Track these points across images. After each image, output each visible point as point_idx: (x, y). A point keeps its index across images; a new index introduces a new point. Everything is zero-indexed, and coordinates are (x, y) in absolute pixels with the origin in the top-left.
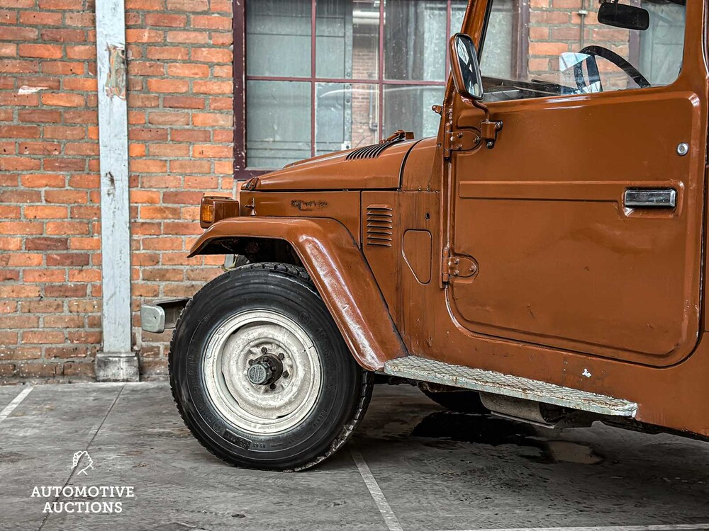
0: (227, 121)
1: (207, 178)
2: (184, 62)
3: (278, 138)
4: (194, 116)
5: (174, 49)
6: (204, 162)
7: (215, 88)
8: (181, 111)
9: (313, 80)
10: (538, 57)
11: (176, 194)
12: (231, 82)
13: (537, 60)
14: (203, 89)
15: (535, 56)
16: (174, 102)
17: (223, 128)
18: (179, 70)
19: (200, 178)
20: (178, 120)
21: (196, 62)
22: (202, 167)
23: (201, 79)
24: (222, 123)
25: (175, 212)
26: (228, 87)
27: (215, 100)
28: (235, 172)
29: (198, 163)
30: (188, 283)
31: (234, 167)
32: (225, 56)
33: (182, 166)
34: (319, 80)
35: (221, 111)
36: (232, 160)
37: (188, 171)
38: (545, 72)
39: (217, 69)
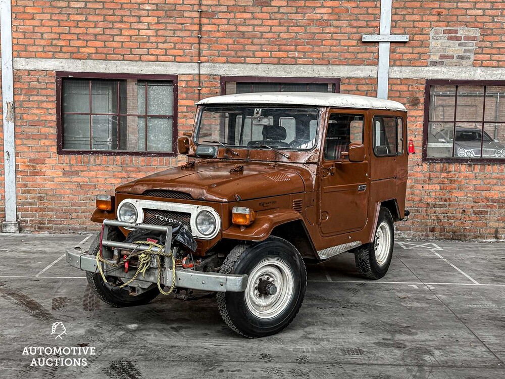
0: (54, 131)
1: (46, 153)
2: (37, 108)
3: (81, 136)
4: (41, 129)
5: (33, 103)
6: (45, 147)
7: (49, 118)
8: (36, 127)
9: (91, 114)
10: (182, 106)
11: (34, 160)
12: (56, 116)
13: (181, 107)
14: (44, 118)
15: (180, 106)
16: (33, 123)
17: (52, 133)
18: (35, 111)
19: (43, 153)
20: (34, 130)
21: (42, 108)
22: (44, 149)
23: (43, 114)
24: (52, 132)
25: (33, 166)
26: (54, 118)
27: (49, 123)
28: (57, 151)
29: (42, 148)
30: (39, 195)
31: (57, 149)
32: (53, 105)
33: (36, 149)
34: (93, 114)
35: (51, 127)
36: (57, 146)
37: (39, 150)
38: (185, 112)
39: (50, 110)
